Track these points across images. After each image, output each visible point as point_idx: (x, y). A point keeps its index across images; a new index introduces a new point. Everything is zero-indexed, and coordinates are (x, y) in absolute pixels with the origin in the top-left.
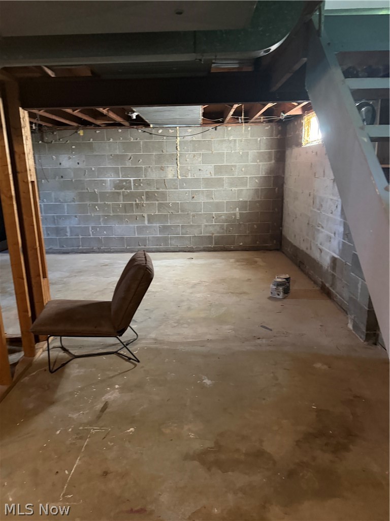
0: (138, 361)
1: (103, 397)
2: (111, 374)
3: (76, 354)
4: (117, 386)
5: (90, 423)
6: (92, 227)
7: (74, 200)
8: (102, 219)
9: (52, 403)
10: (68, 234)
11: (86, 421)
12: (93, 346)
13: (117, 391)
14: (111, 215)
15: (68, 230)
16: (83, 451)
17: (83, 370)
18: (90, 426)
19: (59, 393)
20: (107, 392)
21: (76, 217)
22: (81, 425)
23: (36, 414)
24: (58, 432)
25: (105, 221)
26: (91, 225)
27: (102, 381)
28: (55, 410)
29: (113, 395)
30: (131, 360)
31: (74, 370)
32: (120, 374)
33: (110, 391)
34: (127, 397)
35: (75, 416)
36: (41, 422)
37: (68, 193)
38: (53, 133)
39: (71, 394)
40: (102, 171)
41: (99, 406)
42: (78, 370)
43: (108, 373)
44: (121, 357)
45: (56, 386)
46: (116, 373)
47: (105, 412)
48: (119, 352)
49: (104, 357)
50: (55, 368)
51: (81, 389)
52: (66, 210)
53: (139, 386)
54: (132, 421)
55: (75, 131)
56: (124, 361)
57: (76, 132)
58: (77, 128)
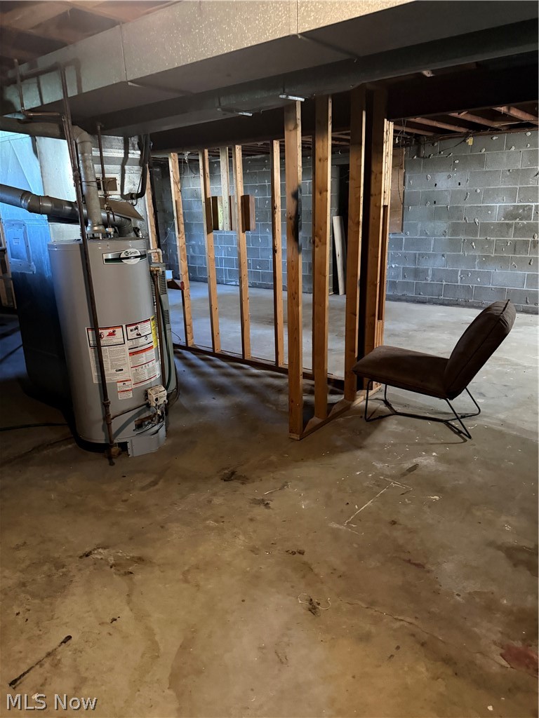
0: (470, 437)
1: (415, 458)
2: (432, 441)
3: (399, 411)
4: (434, 454)
5: (393, 477)
6: (462, 271)
7: (444, 234)
8: (477, 261)
9: (360, 448)
10: (429, 279)
11: (389, 473)
12: (420, 408)
13: (433, 458)
14: (492, 255)
15: (430, 272)
16: (377, 496)
17: (401, 428)
18: (392, 479)
19: (369, 441)
20: (421, 456)
21: (443, 256)
22: (382, 475)
23: (342, 452)
24: (358, 473)
25: (482, 264)
26: (460, 268)
27: (418, 444)
28: (361, 455)
29: (427, 461)
30: (462, 434)
31: (392, 425)
32: (442, 443)
33: (424, 456)
34: (442, 468)
35: (379, 465)
36: (345, 459)
37: (439, 224)
38: (433, 145)
39: (382, 445)
40: (490, 194)
41: (407, 465)
42: (395, 427)
43: (428, 438)
44: (450, 428)
45: (369, 434)
46: (439, 442)
47: (412, 473)
48: (449, 422)
49: (429, 423)
50: (372, 418)
51: (393, 445)
52: (432, 247)
53: (462, 462)
54: (440, 490)
55: (463, 139)
56: (452, 432)
57: (465, 141)
58: (467, 136)
